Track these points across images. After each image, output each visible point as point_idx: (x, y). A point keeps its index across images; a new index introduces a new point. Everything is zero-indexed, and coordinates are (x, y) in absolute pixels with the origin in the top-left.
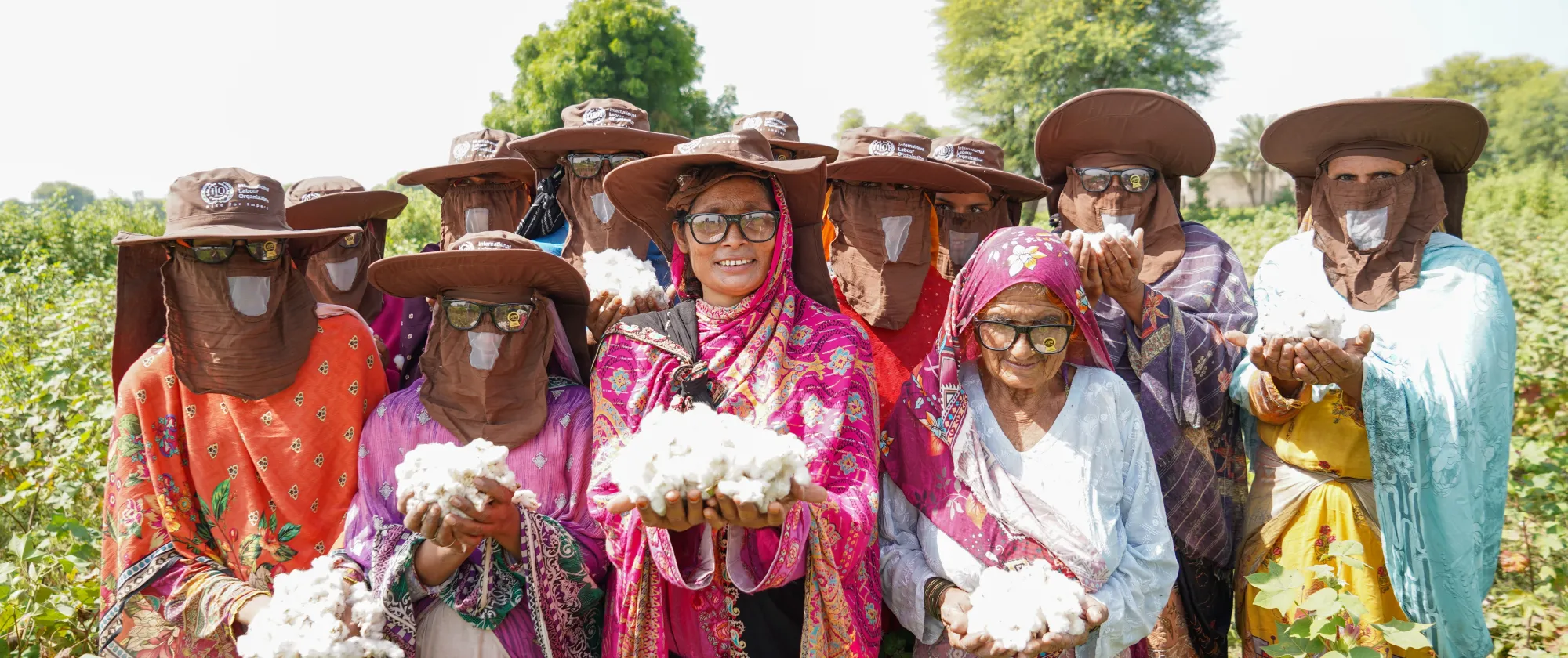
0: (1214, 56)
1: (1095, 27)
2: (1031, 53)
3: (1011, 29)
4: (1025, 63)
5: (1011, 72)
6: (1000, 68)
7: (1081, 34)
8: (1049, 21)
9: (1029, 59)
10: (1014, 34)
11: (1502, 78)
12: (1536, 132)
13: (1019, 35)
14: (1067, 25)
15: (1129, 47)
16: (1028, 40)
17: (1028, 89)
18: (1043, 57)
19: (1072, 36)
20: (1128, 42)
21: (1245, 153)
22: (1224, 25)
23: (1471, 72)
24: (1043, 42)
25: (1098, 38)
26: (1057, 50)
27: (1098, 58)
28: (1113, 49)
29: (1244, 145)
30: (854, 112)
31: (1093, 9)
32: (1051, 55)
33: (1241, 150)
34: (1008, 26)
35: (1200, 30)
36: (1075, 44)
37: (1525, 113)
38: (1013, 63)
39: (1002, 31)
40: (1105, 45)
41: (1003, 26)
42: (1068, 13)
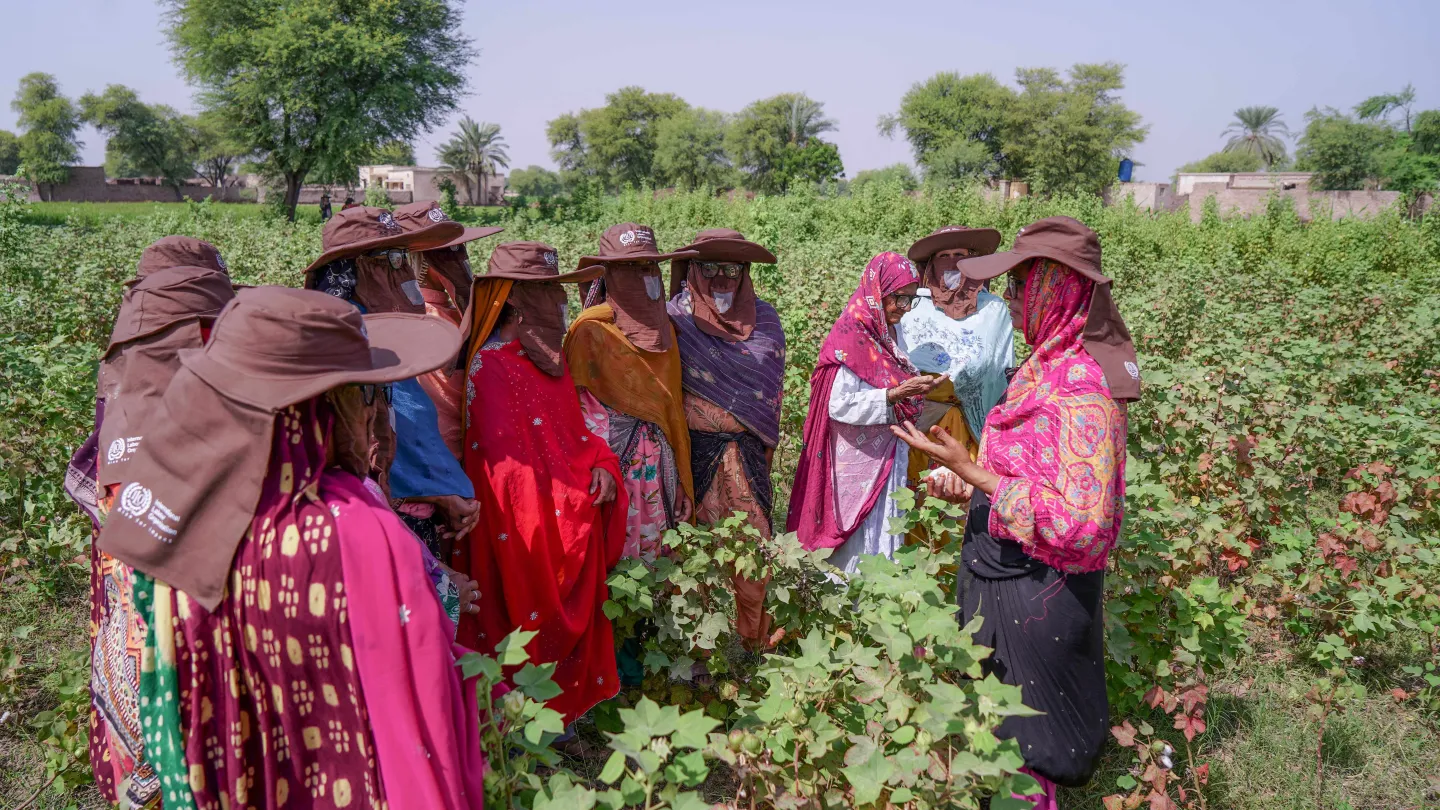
0: (457, 71)
1: (352, 30)
2: (286, 47)
3: (263, 19)
4: (281, 56)
5: (266, 63)
6: (253, 58)
7: (339, 35)
8: (305, 17)
9: (285, 53)
10: (267, 25)
11: (658, 110)
12: (683, 156)
13: (273, 26)
14: (323, 25)
15: (385, 55)
16: (282, 33)
17: (285, 83)
18: (299, 52)
19: (328, 35)
20: (384, 50)
21: (464, 155)
22: (465, 42)
23: (638, 102)
24: (299, 37)
25: (355, 40)
26: (314, 47)
27: (356, 61)
28: (369, 54)
29: (463, 148)
30: (40, 77)
31: (347, 11)
32: (308, 52)
33: (461, 152)
34: (259, 16)
35: (444, 44)
36: (332, 45)
37: (675, 139)
38: (268, 54)
39: (253, 19)
40: (362, 49)
41: (254, 15)
42: (324, 13)
